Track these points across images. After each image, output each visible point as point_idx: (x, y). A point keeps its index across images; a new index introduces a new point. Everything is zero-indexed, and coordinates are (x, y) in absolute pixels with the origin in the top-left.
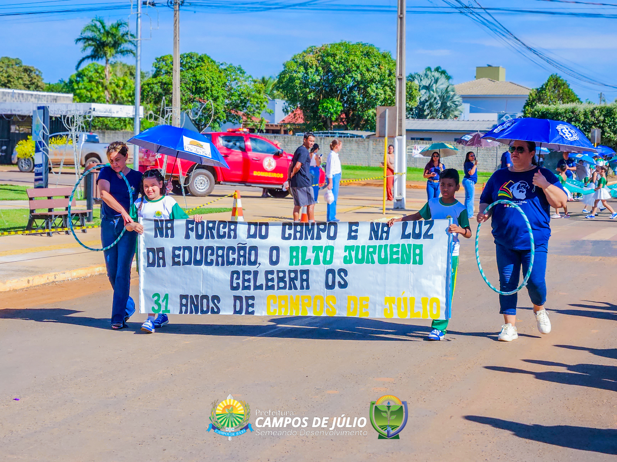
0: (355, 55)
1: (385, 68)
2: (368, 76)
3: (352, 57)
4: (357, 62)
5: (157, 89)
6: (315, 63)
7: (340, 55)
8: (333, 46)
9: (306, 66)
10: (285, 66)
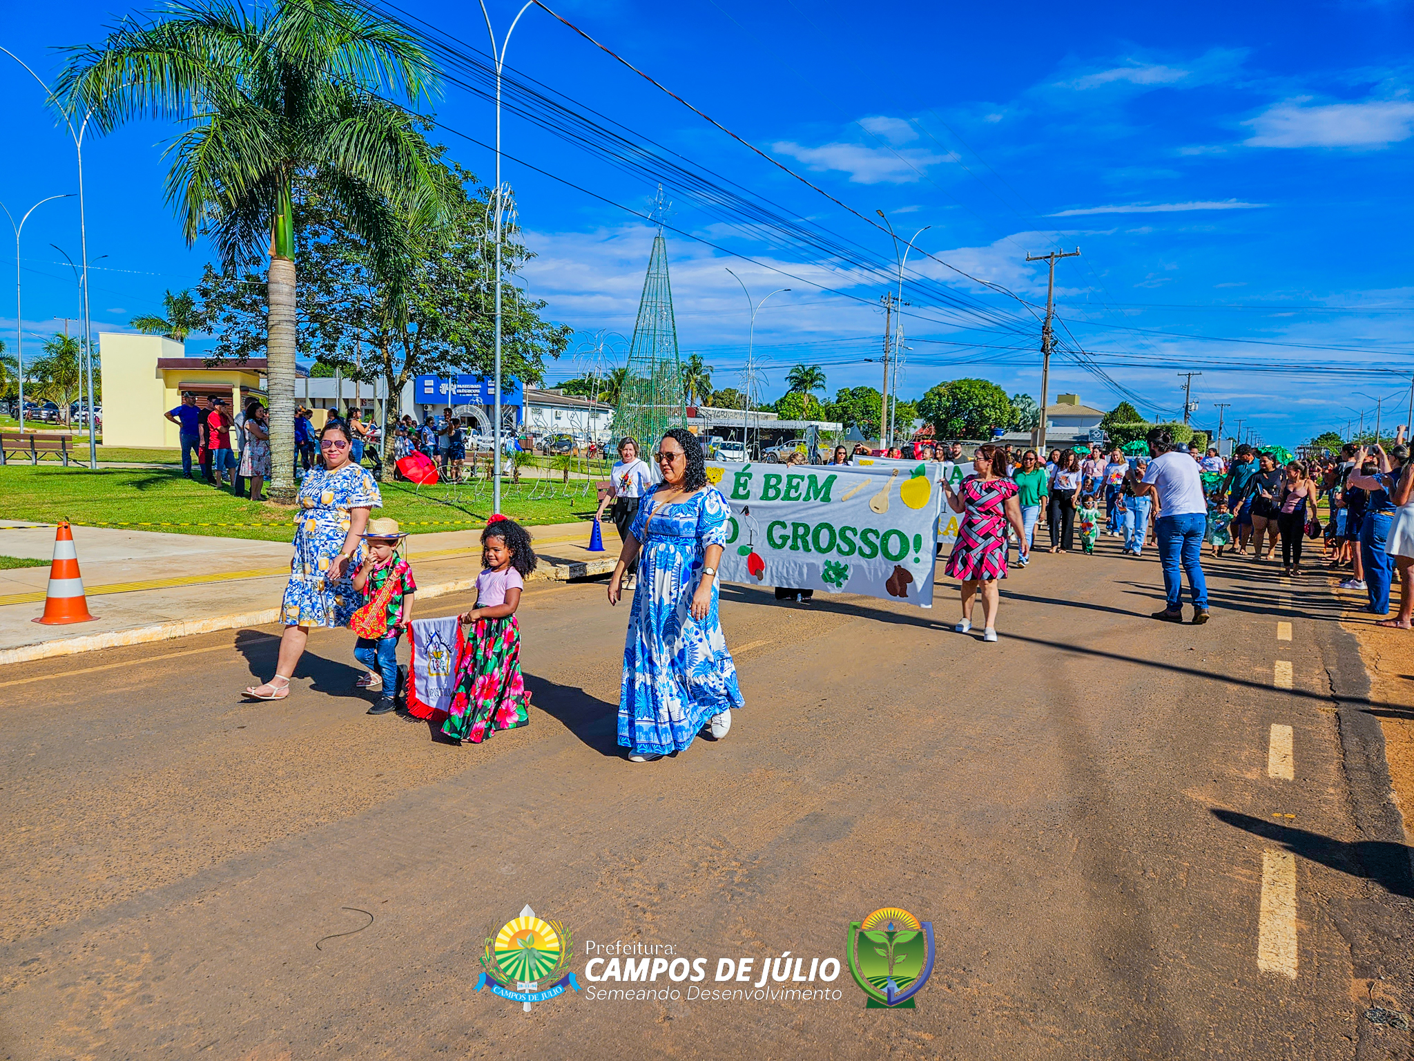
0: (975, 388)
1: (996, 397)
2: (984, 402)
3: (973, 390)
4: (976, 392)
5: (839, 411)
6: (947, 393)
7: (965, 388)
8: (959, 381)
9: (939, 395)
10: (925, 395)
